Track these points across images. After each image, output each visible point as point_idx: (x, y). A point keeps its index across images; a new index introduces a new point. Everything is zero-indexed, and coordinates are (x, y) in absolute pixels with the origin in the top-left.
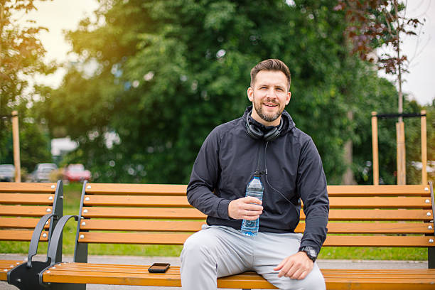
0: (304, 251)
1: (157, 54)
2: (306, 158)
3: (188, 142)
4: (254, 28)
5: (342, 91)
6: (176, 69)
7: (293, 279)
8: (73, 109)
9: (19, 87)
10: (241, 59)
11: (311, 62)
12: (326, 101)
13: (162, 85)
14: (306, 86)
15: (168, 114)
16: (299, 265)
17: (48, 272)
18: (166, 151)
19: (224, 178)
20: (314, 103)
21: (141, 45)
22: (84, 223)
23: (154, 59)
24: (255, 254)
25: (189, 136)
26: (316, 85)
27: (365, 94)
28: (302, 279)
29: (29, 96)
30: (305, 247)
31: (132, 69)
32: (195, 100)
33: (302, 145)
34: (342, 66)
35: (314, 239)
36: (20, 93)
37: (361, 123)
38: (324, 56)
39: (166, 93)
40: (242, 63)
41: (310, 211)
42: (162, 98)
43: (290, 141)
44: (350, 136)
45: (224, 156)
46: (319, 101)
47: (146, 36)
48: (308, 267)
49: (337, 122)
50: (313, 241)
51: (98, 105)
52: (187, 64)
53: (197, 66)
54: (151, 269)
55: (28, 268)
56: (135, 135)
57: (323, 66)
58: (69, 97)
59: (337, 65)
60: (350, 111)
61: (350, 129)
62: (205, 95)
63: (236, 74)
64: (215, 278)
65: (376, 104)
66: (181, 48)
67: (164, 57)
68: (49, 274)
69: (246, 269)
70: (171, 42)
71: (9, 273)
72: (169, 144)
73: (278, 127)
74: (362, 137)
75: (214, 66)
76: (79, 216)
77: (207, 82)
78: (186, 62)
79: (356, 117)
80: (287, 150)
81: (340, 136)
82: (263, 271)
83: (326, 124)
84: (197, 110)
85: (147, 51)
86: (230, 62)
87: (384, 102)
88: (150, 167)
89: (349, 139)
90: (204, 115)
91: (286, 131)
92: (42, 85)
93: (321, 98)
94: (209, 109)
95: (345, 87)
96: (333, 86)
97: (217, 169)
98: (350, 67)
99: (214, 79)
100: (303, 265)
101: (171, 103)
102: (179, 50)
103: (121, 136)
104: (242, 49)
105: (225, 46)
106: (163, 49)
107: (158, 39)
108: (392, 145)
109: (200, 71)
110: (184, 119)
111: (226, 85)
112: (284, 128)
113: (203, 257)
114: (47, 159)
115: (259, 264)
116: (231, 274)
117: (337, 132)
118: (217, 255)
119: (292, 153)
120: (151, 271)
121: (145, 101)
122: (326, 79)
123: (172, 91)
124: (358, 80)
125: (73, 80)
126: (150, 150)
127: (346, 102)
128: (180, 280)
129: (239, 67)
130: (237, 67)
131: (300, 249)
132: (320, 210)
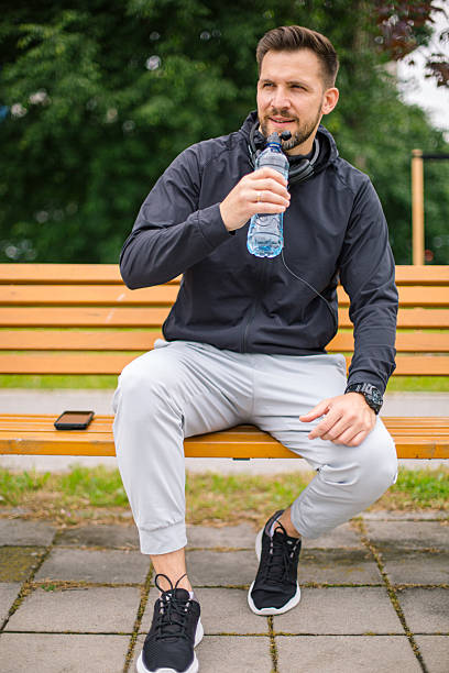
0: (360, 392)
1: (52, 58)
2: (361, 215)
4: (208, 18)
5: (350, 122)
6: (83, 82)
7: (338, 445)
10: (189, 67)
13: (60, 108)
16: (354, 418)
18: (68, 218)
21: (23, 43)
23: (46, 66)
24: (256, 396)
25: (104, 194)
27: (386, 128)
28: (355, 446)
30: (362, 384)
31: (10, 83)
32: (114, 134)
35: (376, 369)
39: (65, 122)
40: (190, 75)
41: (364, 317)
42: (58, 131)
43: (331, 185)
47: (32, 28)
48: (368, 424)
50: (375, 373)
52: (100, 75)
53: (116, 79)
54: (60, 422)
60: (362, 157)
62: (129, 126)
63: (180, 93)
64: (180, 440)
65: (401, 145)
66: (91, 48)
67: (63, 62)
69: (239, 421)
70: (74, 38)
72: (72, 207)
73: (310, 158)
75: (144, 80)
77: (133, 106)
78: (99, 72)
79: (370, 164)
82: (272, 426)
84: (117, 151)
85: (35, 53)
88: (42, 243)
90: (129, 158)
91: (323, 165)
94: (136, 148)
95: (354, 117)
98: (363, 84)
99: (145, 100)
100: (360, 418)
101: (74, 140)
102: (88, 52)
104: (190, 52)
105: (162, 47)
106: (60, 49)
107: (52, 33)
109: (121, 87)
110: (96, 166)
111: (163, 109)
113: (158, 403)
115: (263, 412)
116: (210, 430)
119: (337, 205)
120: (60, 428)
121: (32, 135)
123: (76, 118)
126: (42, 217)
128: (113, 443)
129: (185, 80)
130: (183, 82)
131: (351, 388)
132: (385, 316)
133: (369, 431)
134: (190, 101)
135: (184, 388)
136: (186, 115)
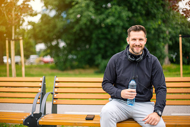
0: (156, 112)
1: (81, 7)
2: (155, 68)
3: (96, 46)
5: (164, 21)
6: (90, 14)
7: (151, 125)
8: (45, 32)
9: (21, 22)
10: (119, 8)
11: (150, 9)
12: (156, 26)
13: (84, 20)
14: (148, 19)
15: (87, 33)
16: (154, 119)
17: (41, 120)
18: (86, 49)
19: (119, 79)
20: (151, 27)
21: (74, 3)
22: (55, 96)
23: (80, 9)
24: (133, 112)
25: (96, 43)
26: (152, 19)
27: (174, 23)
28: (155, 125)
29: (26, 26)
30: (157, 110)
31: (71, 14)
32: (98, 27)
33: (153, 62)
34: (164, 10)
35: (160, 106)
36: (21, 25)
37: (172, 36)
38: (156, 6)
39: (85, 24)
40: (119, 10)
41: (158, 92)
42: (84, 27)
43: (147, 61)
44: (167, 42)
45: (118, 69)
46: (153, 26)
48: (158, 120)
49: (162, 35)
51: (56, 30)
52: (95, 11)
53: (99, 12)
55: (32, 117)
56: (73, 43)
57: (155, 11)
58: (43, 27)
59: (162, 10)
60: (167, 31)
61: (168, 38)
62: (103, 25)
63: (117, 15)
65: (179, 27)
67: (84, 8)
68: (41, 121)
69: (129, 118)
70: (88, 2)
71: (24, 121)
72: (87, 46)
73: (142, 55)
74: (172, 42)
75: (107, 12)
76: (53, 92)
77: (104, 20)
78: (94, 10)
79: (170, 33)
80: (146, 65)
81: (163, 42)
83: (157, 37)
84: (100, 31)
85: (77, 6)
86: (114, 10)
87: (182, 26)
88: (79, 56)
89: (167, 43)
90: (103, 33)
91: (145, 56)
92: (31, 21)
93: (154, 25)
94: (105, 31)
95: (165, 20)
96: (160, 19)
97: (115, 75)
98: (167, 11)
99: (107, 17)
100: (156, 119)
101: (88, 29)
102: (91, 5)
103: (67, 44)
104: (119, 4)
106: (84, 5)
108: (186, 45)
109: (101, 14)
110: (94, 36)
111: (112, 20)
112: (144, 55)
113: (110, 116)
114: (34, 53)
117: (161, 40)
118: (116, 113)
120: (87, 119)
121: (77, 28)
122: (157, 17)
123: (88, 23)
124: (171, 16)
125: (44, 19)
127: (166, 26)
129: (118, 12)
130: (117, 12)
131: (154, 111)
132: (163, 92)
133: (159, 121)
134: (120, 18)
135: (116, 112)
136: (118, 22)
